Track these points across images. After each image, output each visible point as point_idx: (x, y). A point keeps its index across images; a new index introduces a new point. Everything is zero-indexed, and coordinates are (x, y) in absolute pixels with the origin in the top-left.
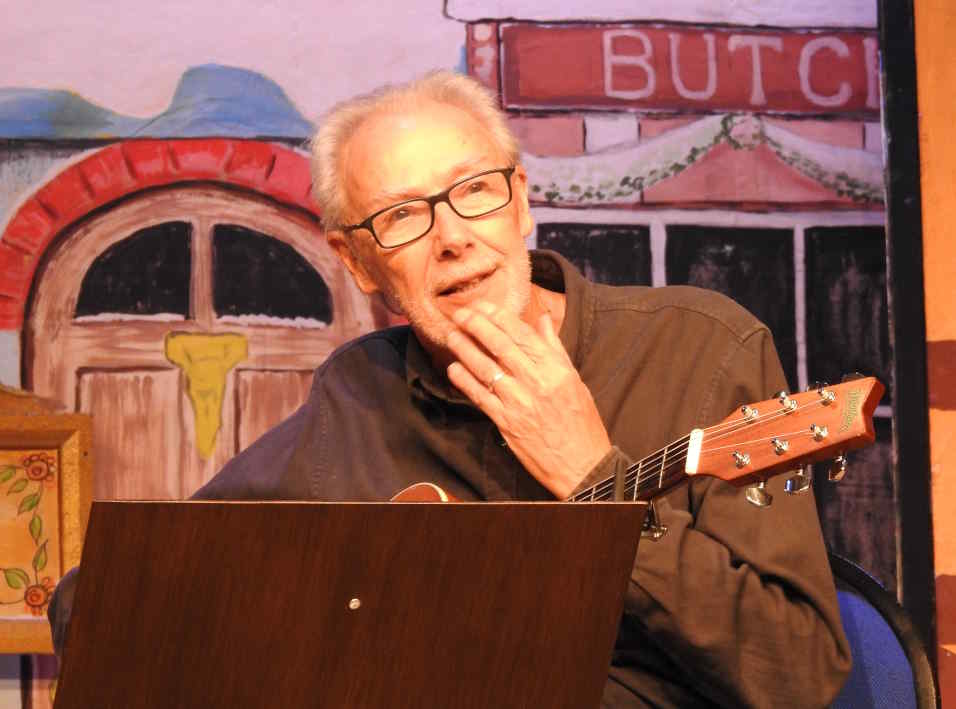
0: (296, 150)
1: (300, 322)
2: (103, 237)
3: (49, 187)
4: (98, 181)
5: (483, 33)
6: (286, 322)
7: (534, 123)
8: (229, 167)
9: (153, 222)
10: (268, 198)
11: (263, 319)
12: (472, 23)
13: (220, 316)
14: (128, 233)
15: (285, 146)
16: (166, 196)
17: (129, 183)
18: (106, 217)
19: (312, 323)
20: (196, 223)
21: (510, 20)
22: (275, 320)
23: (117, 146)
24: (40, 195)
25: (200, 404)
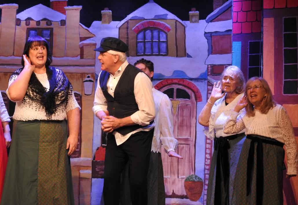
0: (187, 80)
1: (186, 99)
2: (164, 90)
3: (157, 84)
4: (163, 83)
5: (209, 66)
6: (185, 99)
7: (215, 76)
8: (179, 82)
9: (169, 88)
10: (183, 85)
11: (182, 99)
12: (208, 65)
13: (177, 98)
14: (166, 89)
15: (185, 79)
16: (171, 85)
17: (167, 84)
18: (164, 88)
19: (188, 99)
20: (174, 88)
21: (213, 65)
22: (183, 99)
23: (165, 80)
24: (156, 85)
25: (174, 108)
